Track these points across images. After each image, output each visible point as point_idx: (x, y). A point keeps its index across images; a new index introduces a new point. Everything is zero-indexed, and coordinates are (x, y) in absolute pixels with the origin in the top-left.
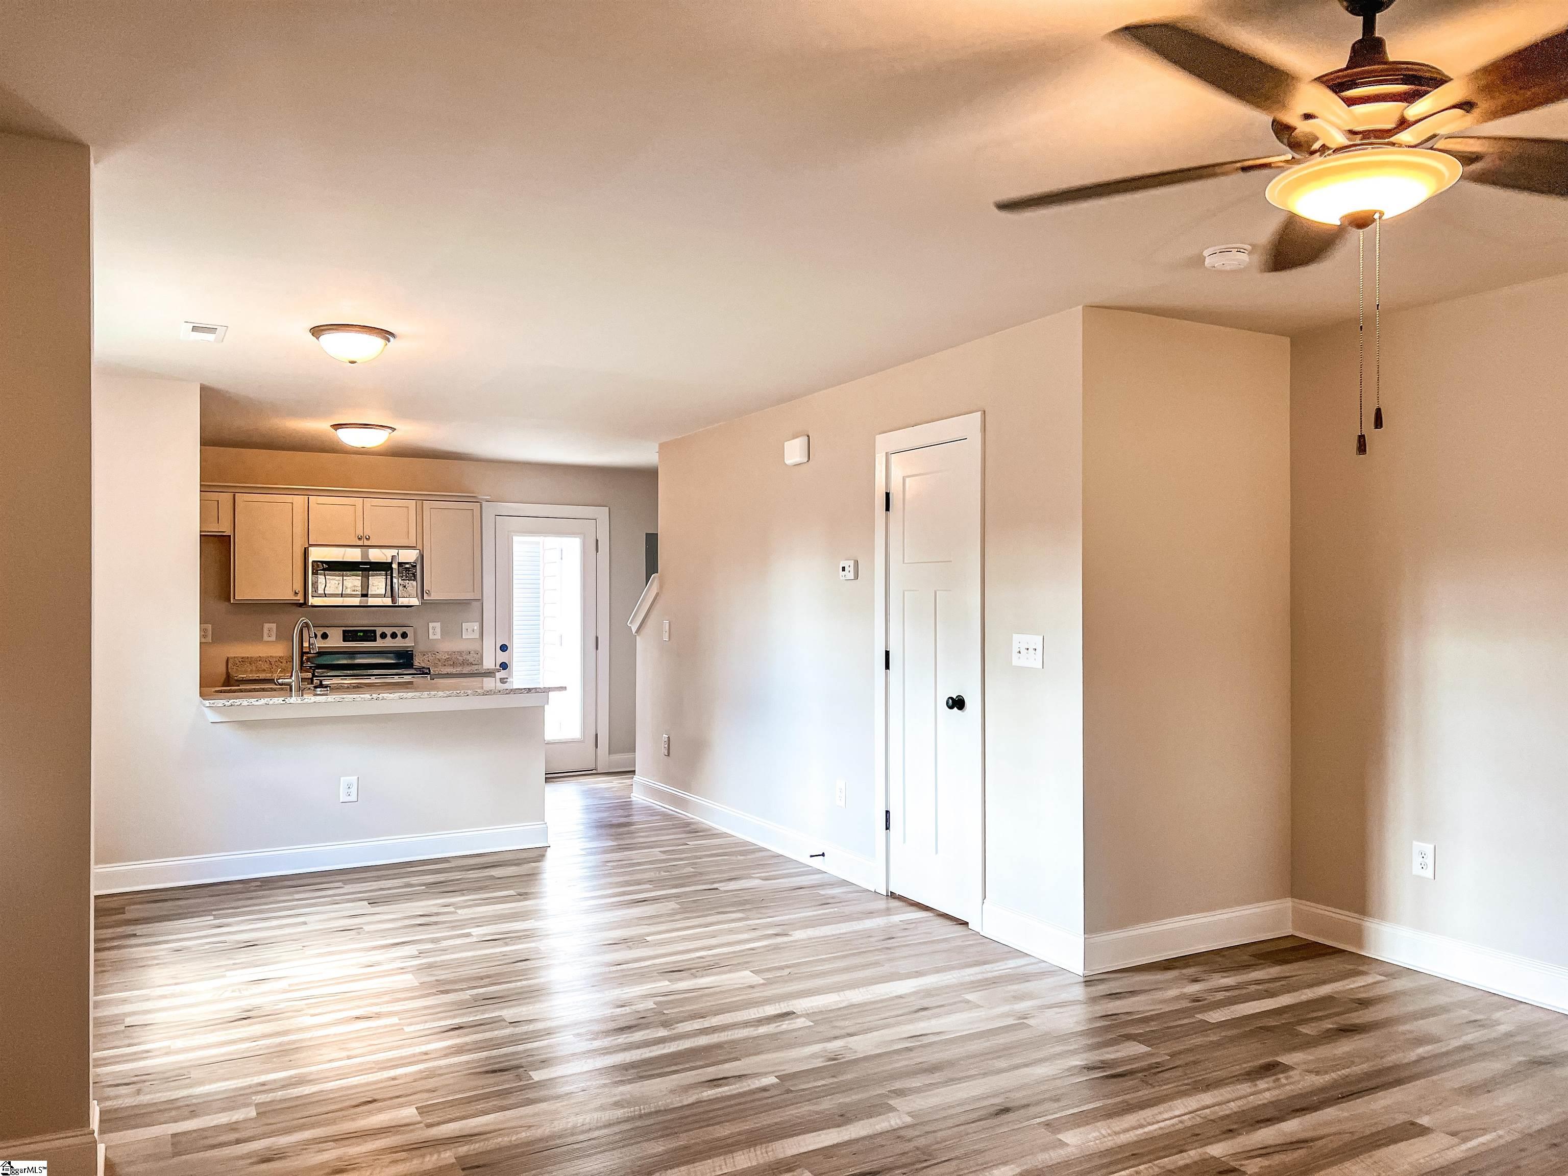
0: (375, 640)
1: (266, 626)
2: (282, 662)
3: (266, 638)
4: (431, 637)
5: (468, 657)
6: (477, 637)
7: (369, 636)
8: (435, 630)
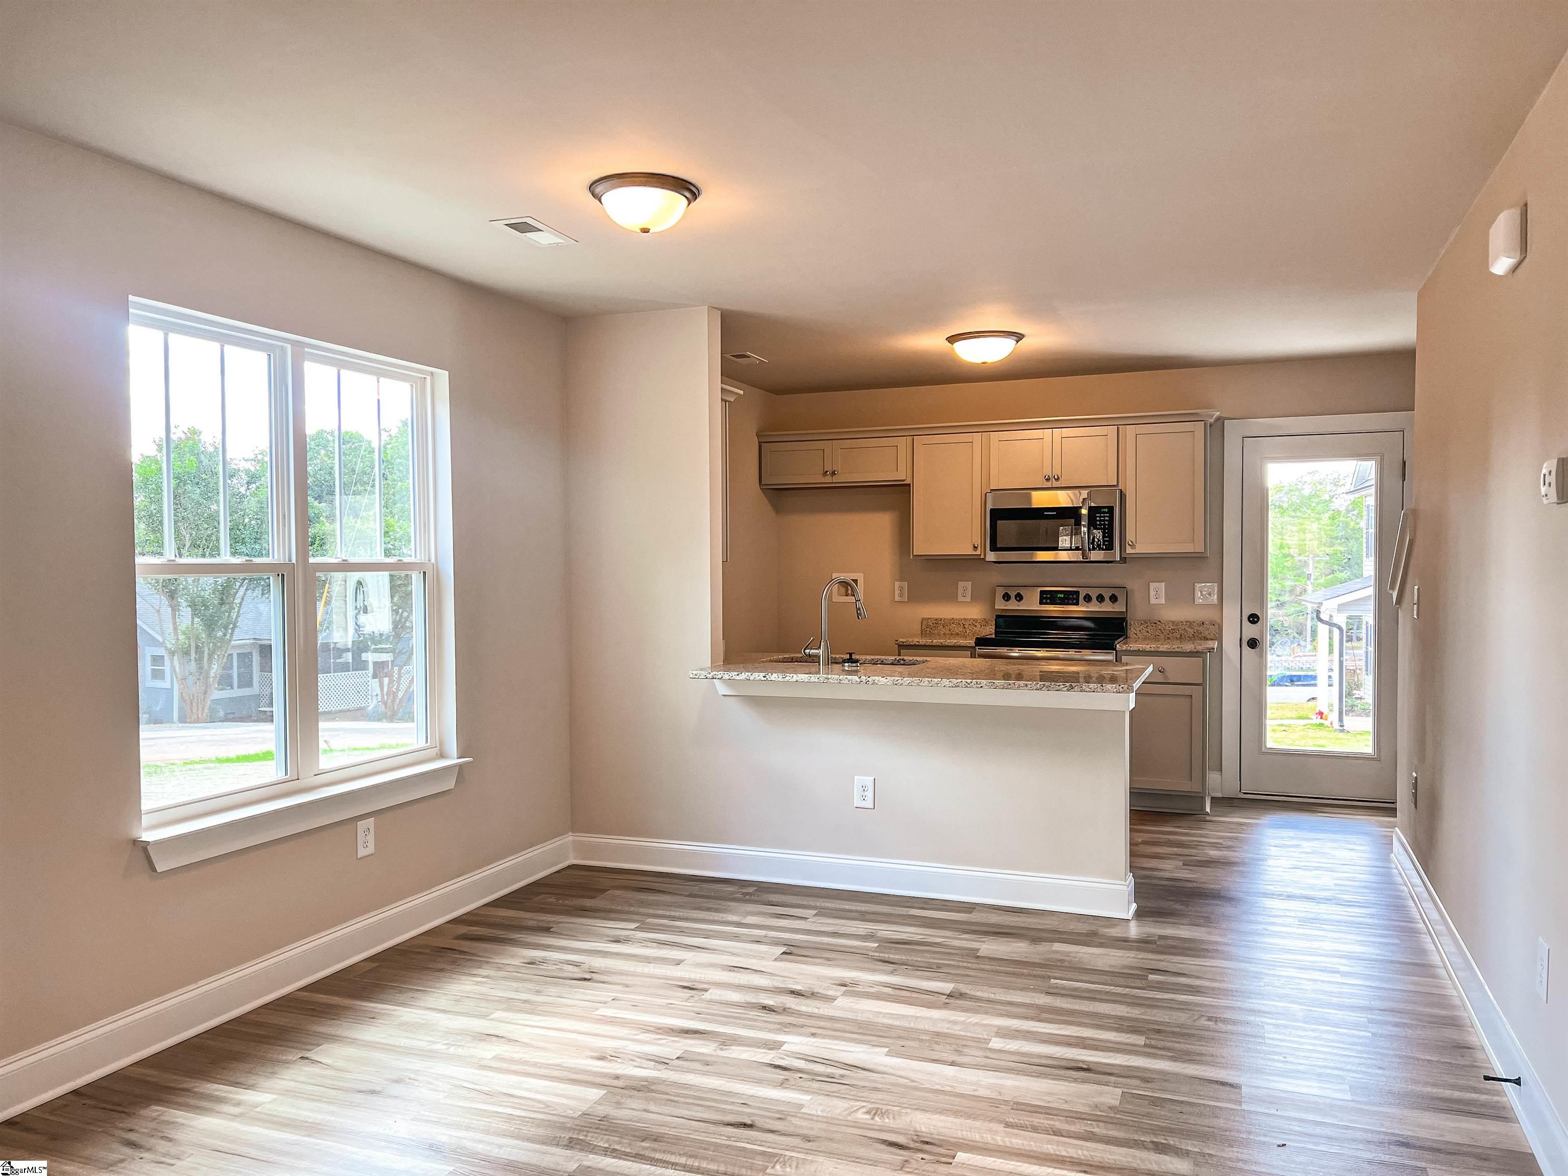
0: (1077, 604)
1: (961, 584)
2: (975, 626)
3: (960, 599)
4: (1153, 601)
5: (1201, 629)
6: (1216, 601)
7: (1071, 598)
8: (1158, 593)
